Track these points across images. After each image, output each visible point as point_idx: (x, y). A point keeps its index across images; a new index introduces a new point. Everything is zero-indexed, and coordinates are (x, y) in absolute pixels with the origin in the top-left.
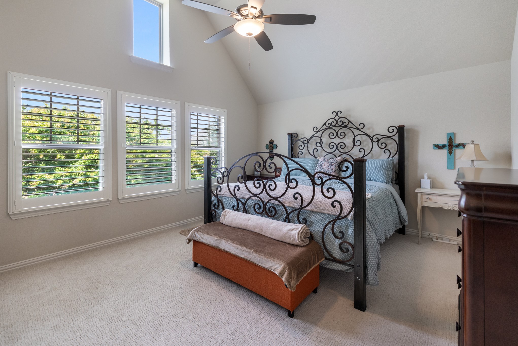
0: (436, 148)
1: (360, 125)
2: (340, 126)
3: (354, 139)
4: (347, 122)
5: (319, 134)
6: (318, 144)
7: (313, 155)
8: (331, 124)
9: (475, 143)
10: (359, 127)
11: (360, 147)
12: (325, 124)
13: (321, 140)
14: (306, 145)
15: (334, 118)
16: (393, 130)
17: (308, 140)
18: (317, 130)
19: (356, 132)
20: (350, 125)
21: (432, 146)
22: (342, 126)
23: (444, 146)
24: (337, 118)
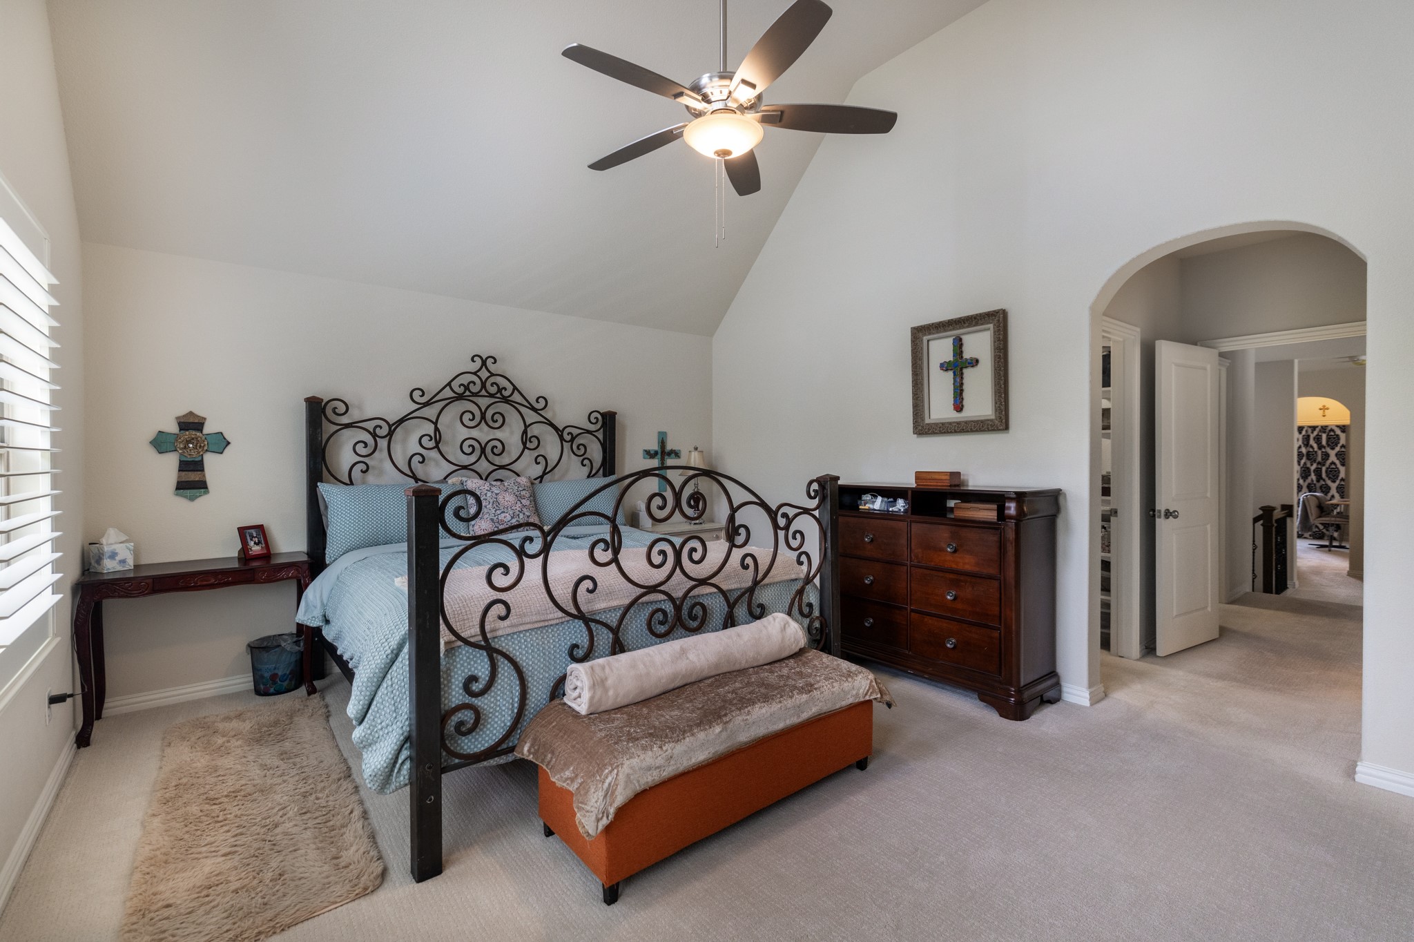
0: (647, 456)
1: (537, 401)
2: (492, 396)
3: (525, 432)
4: (510, 388)
5: (431, 412)
6: (425, 441)
7: (411, 475)
8: (467, 388)
9: (698, 449)
10: (538, 406)
11: (536, 453)
12: (449, 384)
13: (437, 429)
14: (383, 443)
15: (475, 373)
16: (596, 418)
17: (390, 426)
18: (423, 400)
19: (531, 417)
20: (516, 397)
21: (641, 453)
22: (497, 396)
23: (656, 453)
24: (484, 374)
